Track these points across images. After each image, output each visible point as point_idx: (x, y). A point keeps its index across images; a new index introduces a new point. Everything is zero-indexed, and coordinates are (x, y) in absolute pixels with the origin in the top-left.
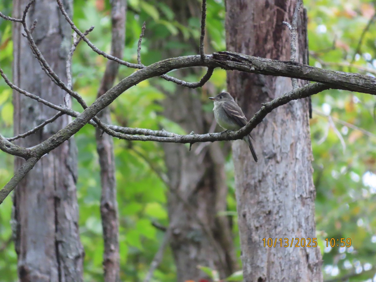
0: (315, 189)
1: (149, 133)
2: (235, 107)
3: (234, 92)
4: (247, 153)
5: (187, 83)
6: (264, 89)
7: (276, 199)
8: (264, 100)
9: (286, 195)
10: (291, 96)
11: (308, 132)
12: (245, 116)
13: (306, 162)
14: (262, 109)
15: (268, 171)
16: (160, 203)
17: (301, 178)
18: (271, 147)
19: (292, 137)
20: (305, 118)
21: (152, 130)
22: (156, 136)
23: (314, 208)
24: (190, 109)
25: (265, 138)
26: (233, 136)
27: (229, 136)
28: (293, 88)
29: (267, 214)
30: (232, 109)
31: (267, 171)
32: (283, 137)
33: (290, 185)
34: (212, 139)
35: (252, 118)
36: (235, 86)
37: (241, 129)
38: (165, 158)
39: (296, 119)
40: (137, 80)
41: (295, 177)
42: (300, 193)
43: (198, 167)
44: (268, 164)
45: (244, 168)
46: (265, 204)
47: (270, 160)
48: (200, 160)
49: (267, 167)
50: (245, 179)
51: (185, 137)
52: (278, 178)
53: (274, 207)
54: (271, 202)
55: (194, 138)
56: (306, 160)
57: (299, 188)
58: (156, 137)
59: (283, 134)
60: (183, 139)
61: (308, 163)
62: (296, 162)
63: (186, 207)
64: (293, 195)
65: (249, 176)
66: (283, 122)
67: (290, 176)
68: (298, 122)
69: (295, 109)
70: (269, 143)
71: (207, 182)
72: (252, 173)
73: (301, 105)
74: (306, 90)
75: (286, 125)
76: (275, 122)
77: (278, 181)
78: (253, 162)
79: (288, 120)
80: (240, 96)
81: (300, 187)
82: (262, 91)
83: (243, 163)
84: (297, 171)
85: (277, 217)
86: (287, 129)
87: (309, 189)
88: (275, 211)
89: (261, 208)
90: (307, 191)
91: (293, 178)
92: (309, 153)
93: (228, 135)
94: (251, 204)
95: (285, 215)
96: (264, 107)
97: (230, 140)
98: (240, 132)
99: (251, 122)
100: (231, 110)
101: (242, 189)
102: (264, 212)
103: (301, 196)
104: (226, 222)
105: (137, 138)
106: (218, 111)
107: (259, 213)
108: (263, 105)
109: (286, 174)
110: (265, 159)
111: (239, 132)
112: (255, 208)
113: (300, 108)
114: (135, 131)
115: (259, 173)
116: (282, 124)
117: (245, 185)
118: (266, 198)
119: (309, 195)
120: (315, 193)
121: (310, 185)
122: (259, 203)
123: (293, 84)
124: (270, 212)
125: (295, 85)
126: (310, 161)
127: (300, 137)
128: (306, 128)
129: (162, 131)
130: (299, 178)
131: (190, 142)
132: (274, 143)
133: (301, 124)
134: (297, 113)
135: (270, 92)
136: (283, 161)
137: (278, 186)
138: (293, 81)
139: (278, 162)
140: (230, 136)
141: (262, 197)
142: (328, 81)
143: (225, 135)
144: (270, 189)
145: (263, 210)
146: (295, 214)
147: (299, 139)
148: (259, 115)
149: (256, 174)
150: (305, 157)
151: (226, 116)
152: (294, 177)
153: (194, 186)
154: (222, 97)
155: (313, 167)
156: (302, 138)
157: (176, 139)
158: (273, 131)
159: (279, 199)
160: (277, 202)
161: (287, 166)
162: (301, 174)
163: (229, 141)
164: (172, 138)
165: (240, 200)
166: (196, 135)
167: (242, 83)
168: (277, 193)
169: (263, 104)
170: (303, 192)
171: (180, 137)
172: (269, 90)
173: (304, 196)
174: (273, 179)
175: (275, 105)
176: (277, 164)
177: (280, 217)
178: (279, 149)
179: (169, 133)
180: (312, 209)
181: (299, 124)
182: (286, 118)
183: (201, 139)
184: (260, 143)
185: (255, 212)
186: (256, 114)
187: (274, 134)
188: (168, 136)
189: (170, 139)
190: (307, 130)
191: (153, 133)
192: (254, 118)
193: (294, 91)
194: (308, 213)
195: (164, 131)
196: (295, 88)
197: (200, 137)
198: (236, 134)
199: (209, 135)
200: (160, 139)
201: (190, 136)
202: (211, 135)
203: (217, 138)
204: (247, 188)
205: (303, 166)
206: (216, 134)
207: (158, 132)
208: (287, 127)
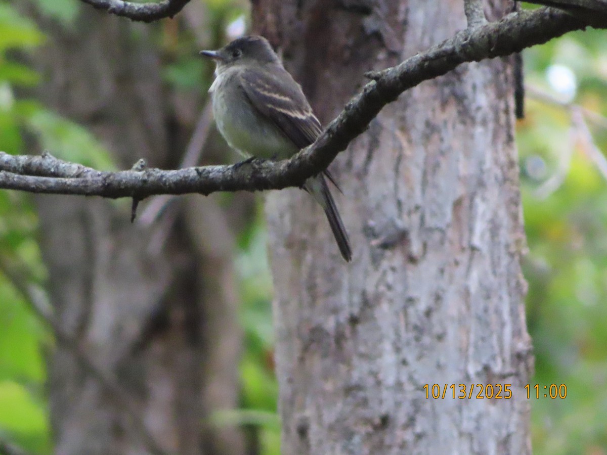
0: (530, 347)
1: (1, 163)
2: (281, 82)
3: (272, 29)
4: (313, 228)
5: (126, 5)
6: (370, 23)
7: (404, 378)
8: (368, 59)
9: (439, 366)
10: (461, 51)
11: (512, 164)
12: (315, 112)
13: (505, 261)
14: (368, 91)
15: (382, 288)
17: (486, 310)
18: (390, 209)
19: (460, 179)
20: (503, 118)
21: (8, 152)
22: (21, 173)
23: (528, 407)
24: (124, 79)
25: (370, 179)
26: (274, 177)
27: (258, 175)
28: (469, 25)
29: (376, 428)
30: (269, 91)
31: (377, 286)
32: (429, 178)
33: (452, 332)
35: (335, 120)
36: (277, 11)
37: (298, 155)
38: (42, 237)
39: (473, 120)
41: (468, 307)
42: (484, 360)
43: (148, 268)
44: (379, 265)
45: (305, 276)
46: (369, 394)
47: (388, 253)
48: (156, 244)
49: (378, 274)
50: (306, 313)
51: (118, 178)
52: (411, 310)
53: (398, 404)
54: (388, 388)
55: (145, 181)
56: (503, 251)
57: (480, 343)
58: (21, 176)
59: (431, 169)
60: (109, 184)
61: (509, 264)
62: (471, 259)
64: (462, 366)
65: (320, 303)
66: (431, 128)
67: (452, 305)
68: (479, 130)
69: (468, 89)
70: (384, 197)
71: (178, 315)
72: (328, 294)
73: (489, 76)
74: (509, 30)
75: (442, 140)
76: (405, 129)
77: (413, 319)
78: (333, 257)
79: (445, 122)
80: (293, 43)
81: (483, 339)
82: (362, 29)
83: (298, 260)
84: (474, 287)
85: (408, 436)
86: (442, 153)
87: (513, 346)
88: (401, 417)
89: (357, 406)
90: (507, 355)
91: (459, 312)
92: (515, 228)
93: (256, 172)
94: (324, 393)
95: (435, 428)
96: (373, 82)
97: (261, 189)
98: (296, 162)
99: (329, 131)
100: (266, 93)
101: (297, 345)
102: (367, 421)
103: (487, 368)
104: (237, 443)
106: (224, 96)
107: (350, 421)
108: (370, 77)
109: (438, 298)
110: (372, 248)
111: (293, 162)
112: (340, 405)
113: (485, 86)
115: (351, 291)
116: (427, 137)
117: (305, 331)
118: (374, 374)
119: (512, 364)
120: (531, 361)
121: (516, 334)
122: (350, 390)
123: (469, 12)
124: (385, 421)
125: (475, 14)
126: (517, 258)
127: (485, 177)
128: (504, 149)
129: (43, 157)
130: (480, 311)
131: (132, 194)
132: (402, 196)
133: (490, 136)
134: (474, 100)
135: (388, 32)
136: (431, 256)
137: (411, 335)
139: (412, 260)
140: (264, 175)
141: (359, 371)
142: (581, 5)
143: (247, 173)
144: (387, 346)
145: (362, 412)
146: (468, 425)
147: (481, 184)
148: (357, 109)
149: (343, 298)
150: (499, 243)
151: (250, 113)
152: (464, 308)
153: (133, 328)
154: (241, 53)
155: (527, 277)
156: (490, 181)
157: (89, 184)
158: (400, 159)
159: (416, 377)
160: (409, 387)
161: (442, 271)
162: (488, 297)
163: (257, 192)
164: (73, 179)
165: (290, 381)
166: (154, 173)
167: (299, 3)
168: (410, 358)
169: (373, 73)
170: (493, 358)
171: (100, 178)
172: (388, 27)
173: (497, 368)
174: (397, 314)
175: (410, 79)
176: (410, 267)
177: (419, 436)
178: (415, 218)
179: (63, 165)
180: (522, 413)
181: (481, 135)
182: (440, 117)
183: (167, 184)
184: (357, 197)
185: (338, 421)
186: (347, 105)
187: (401, 168)
188: (61, 174)
189: (68, 183)
190: (508, 155)
191: (14, 164)
192: (339, 119)
193: (472, 34)
194: (508, 426)
195: (50, 158)
196: (475, 23)
197: (164, 179)
198: (283, 170)
199: (195, 172)
200: (35, 183)
201: (133, 175)
202: (200, 171)
203: (220, 181)
204: (312, 341)
205: (494, 273)
206: (216, 170)
207: (29, 162)
208: (445, 146)
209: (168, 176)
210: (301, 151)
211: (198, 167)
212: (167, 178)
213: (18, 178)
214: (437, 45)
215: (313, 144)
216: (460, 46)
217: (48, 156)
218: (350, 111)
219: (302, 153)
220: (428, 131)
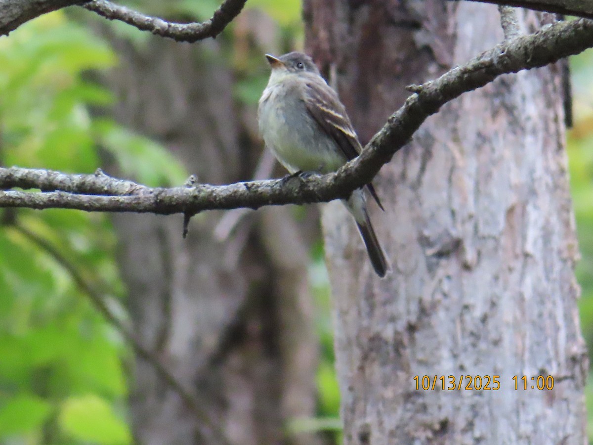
0: (585, 351)
1: (55, 183)
3: (325, 46)
5: (169, 26)
6: (420, 38)
8: (419, 74)
10: (499, 63)
11: (562, 171)
13: (558, 266)
14: (410, 104)
15: (438, 296)
16: (106, 395)
17: (540, 316)
18: (445, 218)
19: (511, 187)
20: (552, 127)
21: (62, 171)
22: (76, 193)
23: (584, 409)
25: (424, 190)
26: (321, 190)
27: (306, 189)
28: (506, 37)
29: (436, 433)
31: (433, 295)
32: (482, 187)
33: (508, 337)
34: (255, 200)
35: (380, 133)
36: (329, 27)
37: (344, 167)
39: (523, 129)
40: (12, 19)
41: (523, 313)
42: (540, 365)
44: (435, 273)
45: (362, 288)
46: (428, 399)
47: (443, 262)
49: (434, 283)
50: (365, 323)
51: (170, 195)
52: (467, 318)
53: (457, 409)
54: (446, 393)
55: (195, 197)
56: (555, 256)
57: (535, 348)
58: (75, 195)
59: (484, 178)
60: (161, 201)
61: (563, 269)
62: (524, 266)
63: (188, 407)
64: (518, 370)
65: (378, 312)
66: (483, 138)
67: (508, 311)
68: (529, 140)
69: (517, 99)
70: (438, 208)
72: (385, 303)
73: (538, 86)
74: (544, 41)
75: (493, 150)
76: (456, 138)
77: (470, 327)
79: (496, 133)
80: (346, 59)
81: (538, 344)
82: (413, 43)
83: (356, 271)
84: (528, 293)
85: (468, 440)
86: (494, 163)
87: (567, 350)
88: (461, 423)
89: (417, 411)
90: (562, 358)
91: (515, 318)
92: (567, 233)
93: (303, 185)
94: (383, 399)
95: (494, 433)
96: (415, 95)
97: (309, 202)
98: (343, 175)
99: (374, 144)
100: (324, 109)
101: (357, 353)
102: (427, 426)
103: (542, 372)
105: (17, 198)
107: (411, 427)
108: (411, 91)
109: (493, 304)
110: (427, 258)
111: (339, 175)
112: (399, 412)
113: (534, 97)
114: (10, 176)
115: (408, 300)
116: (478, 148)
117: (365, 341)
118: (433, 380)
119: (568, 368)
120: (586, 363)
121: (571, 337)
122: (409, 396)
123: (505, 24)
124: (445, 426)
125: (511, 26)
126: (569, 264)
127: (536, 185)
128: (554, 158)
129: (97, 176)
130: (535, 317)
131: (184, 210)
132: (456, 206)
133: (540, 144)
134: (524, 110)
135: (439, 47)
136: (485, 263)
137: (468, 341)
138: (504, 14)
139: (467, 267)
140: (311, 188)
143: (294, 186)
144: (445, 353)
145: (422, 417)
146: (525, 429)
147: (533, 192)
148: (400, 122)
149: (400, 307)
150: (552, 250)
152: (518, 314)
156: (541, 189)
157: (141, 201)
158: (452, 170)
161: (496, 278)
162: (542, 302)
164: (125, 197)
166: (204, 189)
167: (351, 20)
168: (468, 364)
169: (414, 86)
170: (549, 362)
171: (152, 195)
172: (438, 41)
173: (553, 371)
174: (453, 321)
175: (451, 91)
176: (466, 274)
177: (478, 440)
178: (469, 227)
179: (116, 184)
180: (577, 415)
181: (532, 145)
182: (490, 127)
183: (218, 199)
184: (412, 208)
185: (398, 427)
186: (390, 118)
187: (454, 178)
188: (114, 191)
189: (121, 200)
190: (559, 164)
191: (68, 183)
192: (383, 132)
193: (509, 46)
194: (564, 428)
195: (103, 177)
196: (512, 35)
197: (214, 194)
198: (330, 183)
199: (245, 187)
200: (88, 201)
201: (184, 192)
202: (249, 186)
203: (269, 195)
204: (371, 350)
205: (548, 278)
206: (265, 184)
207: (83, 181)
208: (496, 155)
209: (218, 192)
210: (346, 164)
211: (246, 182)
212: (218, 194)
213: (72, 196)
214: (476, 58)
215: (358, 157)
216: (498, 58)
217: (101, 175)
218: (394, 123)
219: (347, 166)
220: (480, 142)
